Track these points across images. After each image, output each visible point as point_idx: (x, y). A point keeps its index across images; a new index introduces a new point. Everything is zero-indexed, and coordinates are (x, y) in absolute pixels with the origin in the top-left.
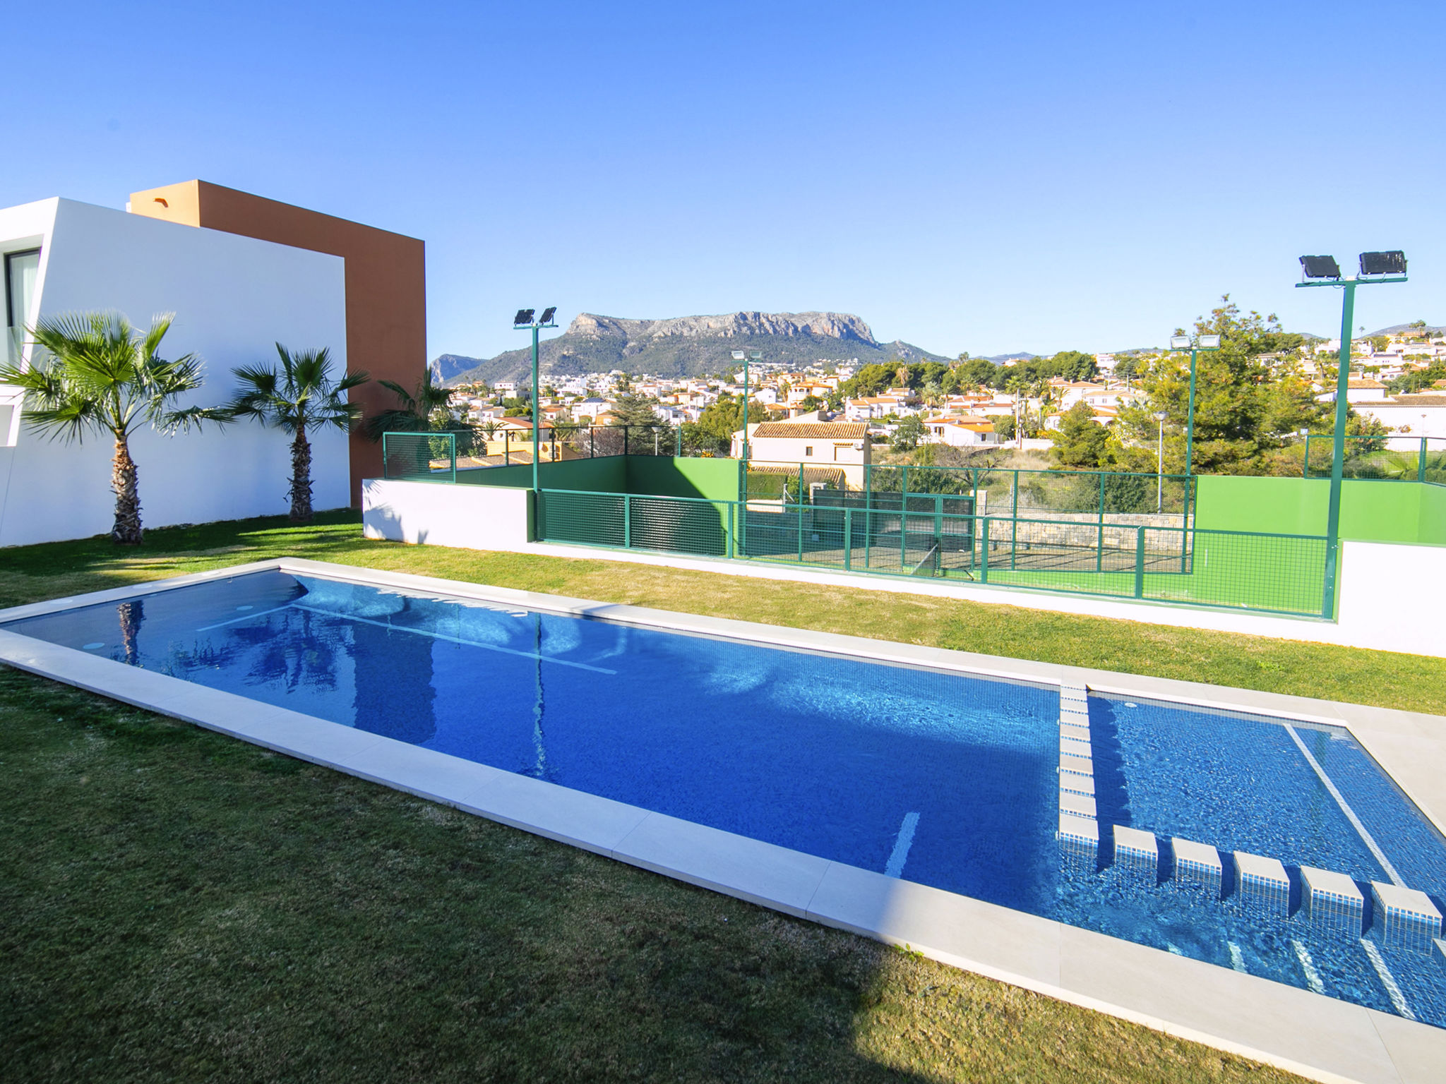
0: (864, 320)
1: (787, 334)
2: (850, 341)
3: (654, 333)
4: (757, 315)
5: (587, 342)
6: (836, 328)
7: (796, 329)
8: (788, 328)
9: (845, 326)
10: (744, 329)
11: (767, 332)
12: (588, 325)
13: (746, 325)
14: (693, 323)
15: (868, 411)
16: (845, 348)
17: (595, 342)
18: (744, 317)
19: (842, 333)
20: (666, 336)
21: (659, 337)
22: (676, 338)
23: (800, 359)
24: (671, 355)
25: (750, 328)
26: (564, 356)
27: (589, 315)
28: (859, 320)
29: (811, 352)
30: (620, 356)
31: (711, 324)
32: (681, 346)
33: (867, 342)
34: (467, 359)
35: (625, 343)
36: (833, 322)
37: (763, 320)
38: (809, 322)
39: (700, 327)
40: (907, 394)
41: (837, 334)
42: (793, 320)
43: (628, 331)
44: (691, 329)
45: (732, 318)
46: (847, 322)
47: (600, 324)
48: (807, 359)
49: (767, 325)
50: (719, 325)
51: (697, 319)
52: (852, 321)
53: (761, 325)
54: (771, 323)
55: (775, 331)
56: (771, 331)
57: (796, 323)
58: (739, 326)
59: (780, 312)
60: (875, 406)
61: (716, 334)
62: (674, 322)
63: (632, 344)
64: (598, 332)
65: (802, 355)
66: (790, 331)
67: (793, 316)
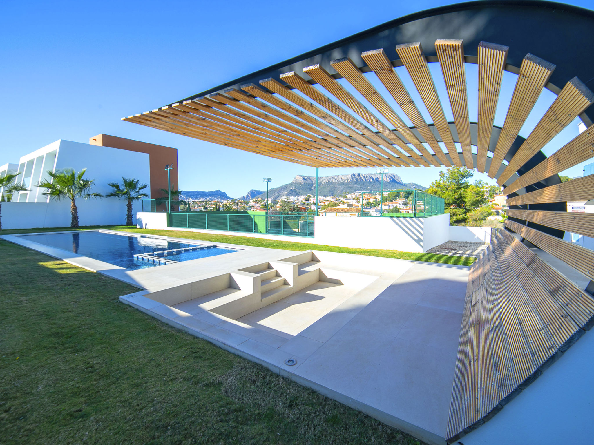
0: (399, 175)
1: (370, 181)
2: (393, 183)
3: (322, 181)
4: (359, 174)
5: (299, 185)
6: (388, 178)
7: (373, 179)
8: (370, 179)
9: (391, 177)
10: (354, 179)
11: (363, 180)
12: (300, 179)
13: (355, 178)
14: (336, 178)
15: (388, 207)
16: (391, 185)
17: (302, 185)
18: (354, 175)
19: (390, 180)
20: (327, 182)
21: (324, 183)
22: (330, 183)
23: (375, 190)
24: (328, 189)
25: (356, 179)
26: (291, 190)
27: (300, 176)
28: (397, 175)
29: (379, 187)
30: (311, 189)
31: (343, 178)
32: (332, 186)
33: (400, 183)
34: (259, 191)
35: (312, 185)
36: (387, 176)
37: (361, 176)
38: (378, 176)
39: (339, 179)
40: (404, 201)
41: (388, 180)
42: (372, 176)
43: (313, 181)
44: (335, 180)
45: (350, 176)
46: (392, 176)
47: (304, 179)
48: (377, 189)
49: (363, 178)
50: (345, 178)
51: (337, 176)
52: (394, 176)
53: (361, 178)
54: (364, 177)
55: (366, 180)
56: (364, 180)
57: (373, 177)
58: (352, 179)
59: (367, 173)
60: (391, 205)
61: (344, 181)
62: (329, 177)
63: (314, 185)
64: (303, 181)
65: (375, 188)
66: (371, 180)
67: (372, 174)
